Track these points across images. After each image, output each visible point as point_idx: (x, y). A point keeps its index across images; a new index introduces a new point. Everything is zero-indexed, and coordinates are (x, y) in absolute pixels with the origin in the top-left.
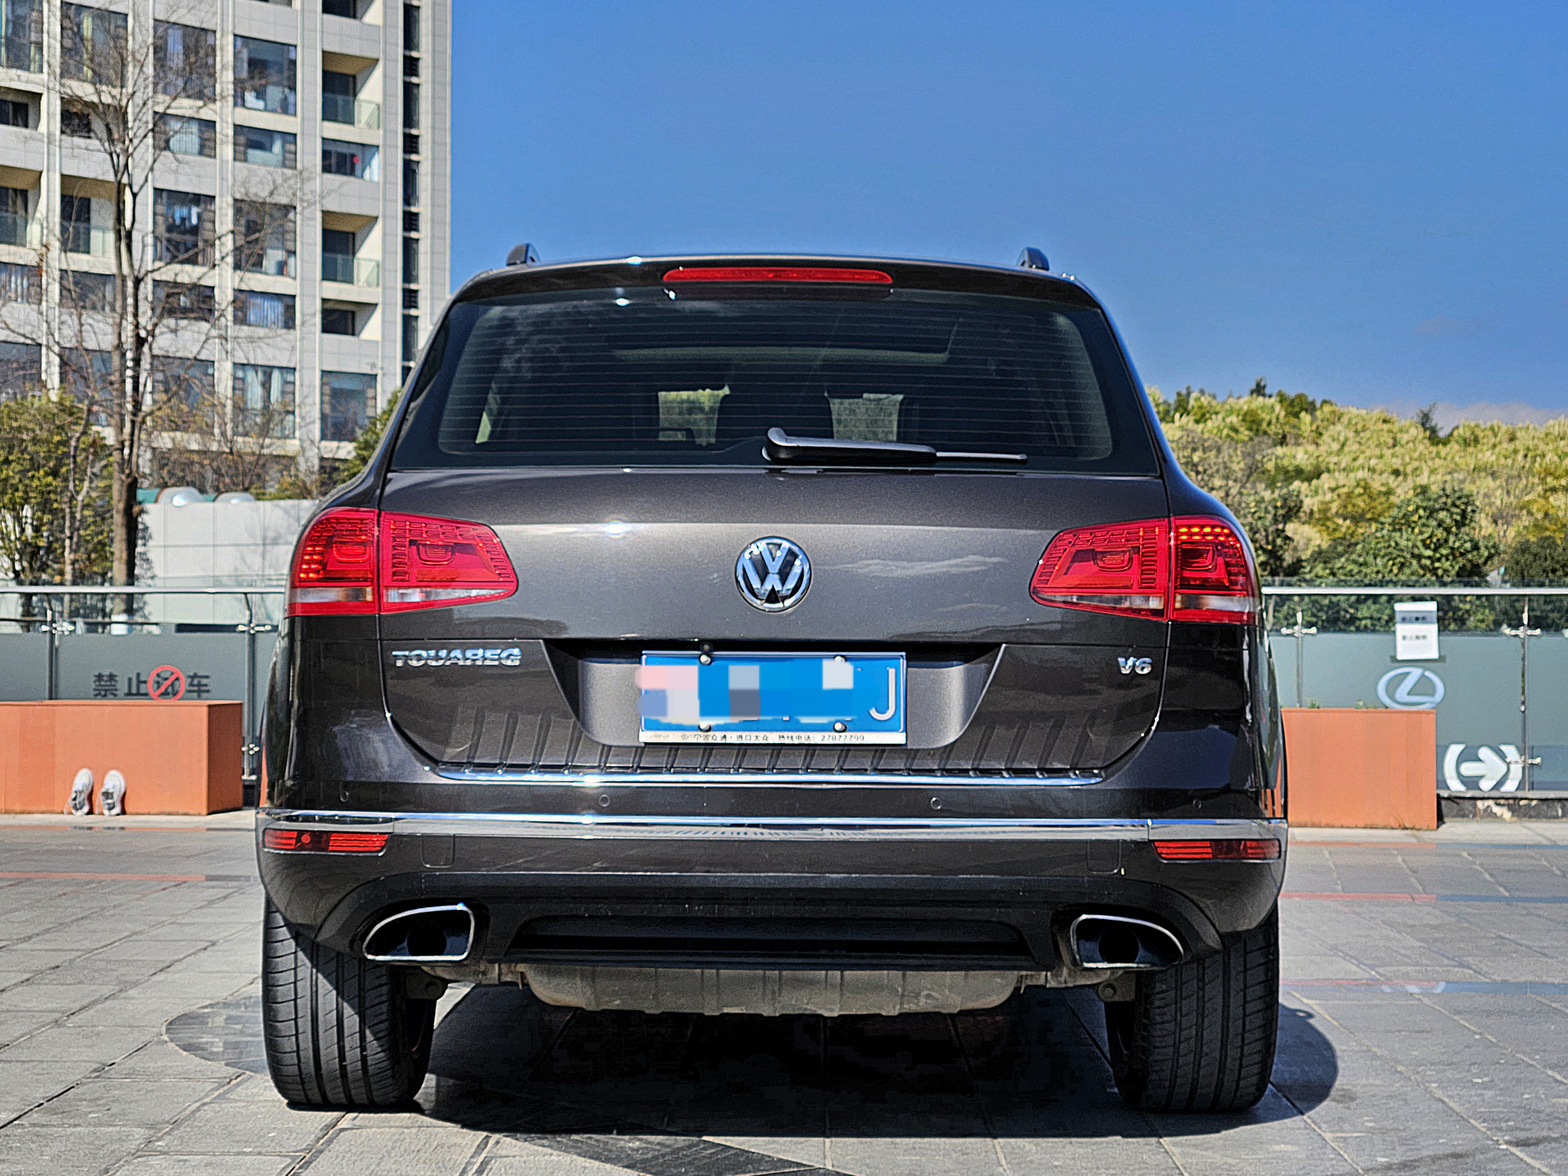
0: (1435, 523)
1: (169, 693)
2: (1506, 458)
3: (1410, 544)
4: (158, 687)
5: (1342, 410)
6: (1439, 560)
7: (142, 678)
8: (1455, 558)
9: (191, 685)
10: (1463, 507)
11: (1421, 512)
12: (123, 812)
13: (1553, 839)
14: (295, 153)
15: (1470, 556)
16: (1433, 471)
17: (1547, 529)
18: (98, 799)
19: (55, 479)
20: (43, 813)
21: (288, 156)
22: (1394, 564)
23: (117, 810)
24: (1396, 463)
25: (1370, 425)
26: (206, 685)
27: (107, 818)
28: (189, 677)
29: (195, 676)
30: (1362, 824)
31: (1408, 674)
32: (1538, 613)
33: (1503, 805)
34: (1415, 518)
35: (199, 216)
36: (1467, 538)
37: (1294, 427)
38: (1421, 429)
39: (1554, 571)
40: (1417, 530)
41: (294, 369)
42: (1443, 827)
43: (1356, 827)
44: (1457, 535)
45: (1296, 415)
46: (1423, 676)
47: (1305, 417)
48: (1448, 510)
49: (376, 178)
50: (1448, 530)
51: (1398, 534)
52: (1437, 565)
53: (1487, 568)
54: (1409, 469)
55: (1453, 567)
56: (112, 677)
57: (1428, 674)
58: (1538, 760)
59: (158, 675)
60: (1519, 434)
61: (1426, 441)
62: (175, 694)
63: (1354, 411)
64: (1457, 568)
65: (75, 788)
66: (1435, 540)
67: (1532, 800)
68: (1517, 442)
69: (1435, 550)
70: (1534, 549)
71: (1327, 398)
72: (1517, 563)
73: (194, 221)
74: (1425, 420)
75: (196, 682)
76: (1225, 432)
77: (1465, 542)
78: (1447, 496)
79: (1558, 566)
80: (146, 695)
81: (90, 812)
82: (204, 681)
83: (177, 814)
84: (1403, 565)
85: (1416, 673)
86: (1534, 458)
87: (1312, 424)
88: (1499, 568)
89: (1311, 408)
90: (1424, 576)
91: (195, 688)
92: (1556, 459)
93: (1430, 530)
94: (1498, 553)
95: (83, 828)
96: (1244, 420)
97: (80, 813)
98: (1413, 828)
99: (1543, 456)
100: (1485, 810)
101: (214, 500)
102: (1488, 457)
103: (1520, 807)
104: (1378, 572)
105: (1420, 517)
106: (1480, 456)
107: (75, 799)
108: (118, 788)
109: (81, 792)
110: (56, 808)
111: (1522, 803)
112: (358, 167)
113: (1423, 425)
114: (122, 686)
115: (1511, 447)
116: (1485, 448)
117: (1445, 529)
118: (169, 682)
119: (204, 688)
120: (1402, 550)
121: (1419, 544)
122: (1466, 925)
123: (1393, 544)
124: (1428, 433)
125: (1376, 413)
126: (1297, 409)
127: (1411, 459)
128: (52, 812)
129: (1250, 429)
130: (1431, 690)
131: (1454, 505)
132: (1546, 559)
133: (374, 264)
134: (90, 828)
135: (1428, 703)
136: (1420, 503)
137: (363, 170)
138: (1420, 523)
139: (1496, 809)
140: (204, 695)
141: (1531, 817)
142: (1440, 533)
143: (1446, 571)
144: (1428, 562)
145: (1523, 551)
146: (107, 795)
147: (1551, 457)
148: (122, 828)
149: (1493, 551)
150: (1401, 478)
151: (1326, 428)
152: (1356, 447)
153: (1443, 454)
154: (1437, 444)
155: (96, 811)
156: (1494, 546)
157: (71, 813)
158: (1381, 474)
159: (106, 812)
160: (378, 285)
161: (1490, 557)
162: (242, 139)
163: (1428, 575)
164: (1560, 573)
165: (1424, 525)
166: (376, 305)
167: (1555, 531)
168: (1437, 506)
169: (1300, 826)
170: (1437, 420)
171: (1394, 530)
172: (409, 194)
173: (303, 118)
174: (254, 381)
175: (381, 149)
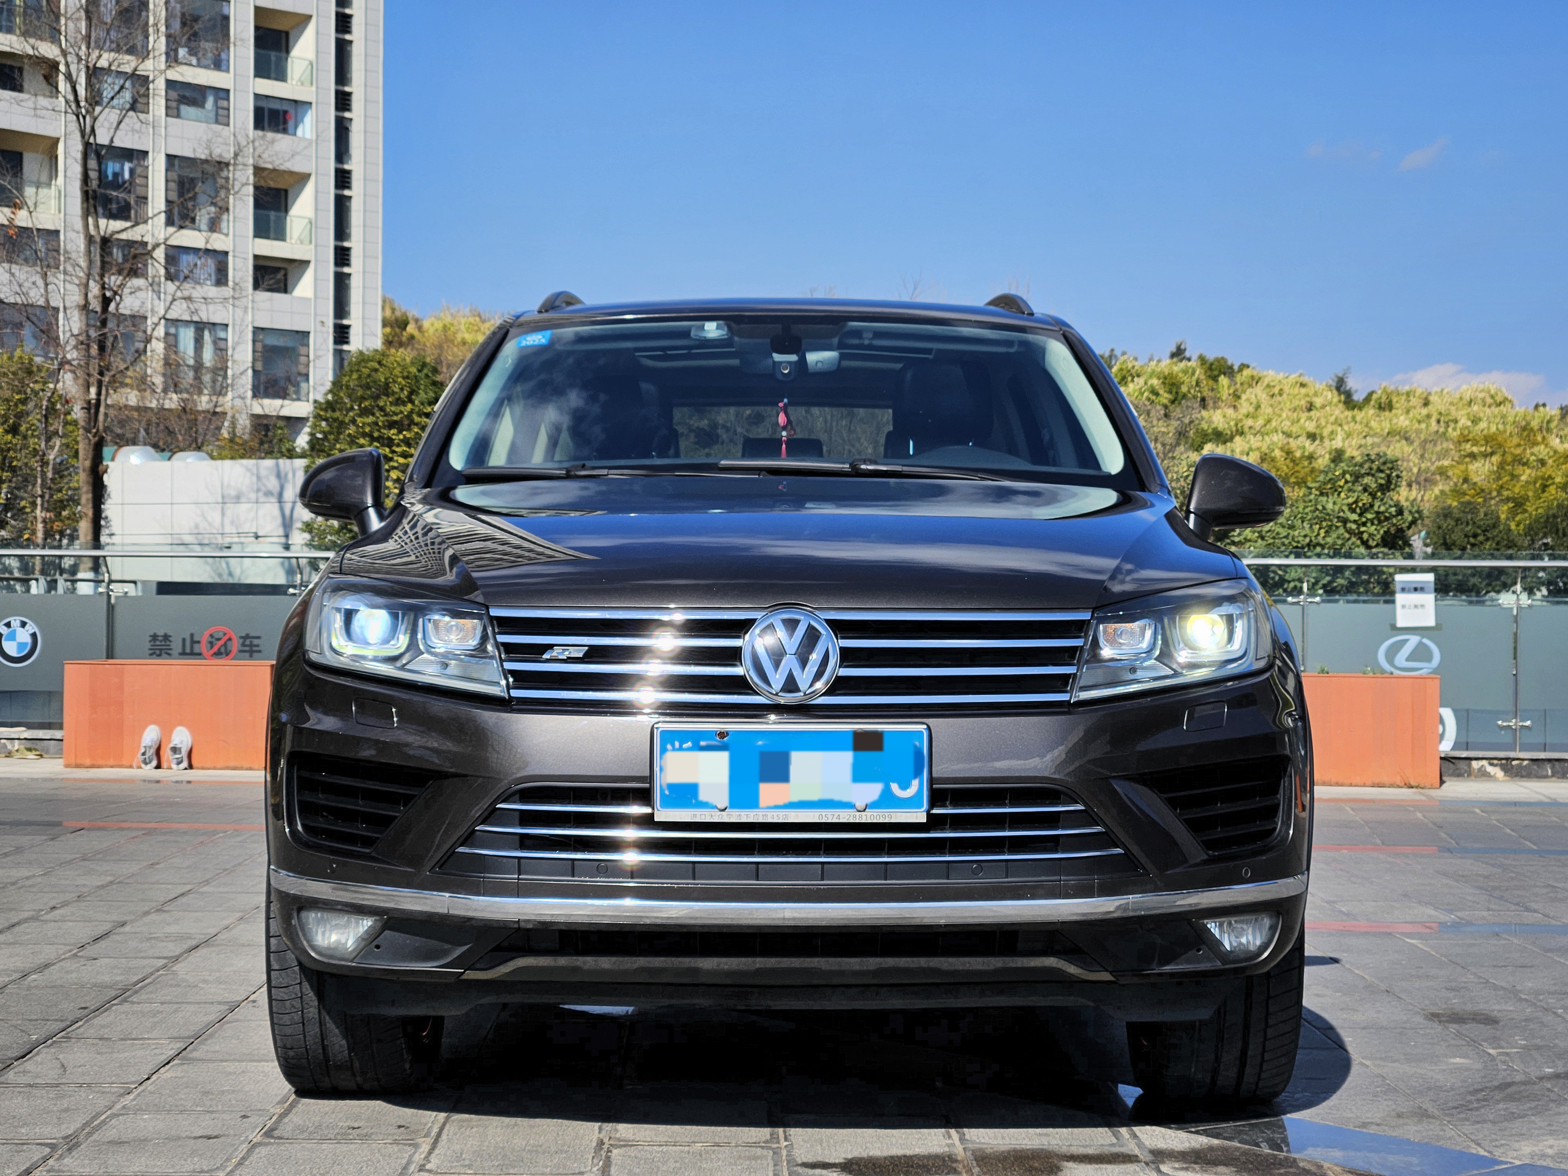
0: (1360, 488)
1: (222, 653)
2: (1419, 422)
3: (1337, 508)
4: (212, 647)
5: (1261, 374)
6: (1364, 524)
7: (196, 639)
8: (1380, 522)
9: (243, 645)
10: (1388, 472)
11: (1348, 477)
12: (191, 766)
13: (1553, 796)
14: (228, 109)
15: (1395, 521)
16: (1349, 435)
17: (1465, 494)
18: (166, 754)
19: (14, 436)
20: (112, 767)
21: (221, 112)
22: (1320, 528)
23: (185, 764)
24: (1311, 427)
25: (1286, 389)
26: (258, 646)
27: (174, 772)
28: (241, 637)
29: (247, 637)
30: (1369, 782)
31: (1406, 641)
32: (1460, 577)
33: (1496, 765)
34: (1342, 483)
35: (132, 171)
36: (1392, 503)
37: (1213, 390)
38: (1335, 392)
39: (1475, 536)
40: (1343, 495)
41: (227, 325)
42: (1445, 785)
43: (1364, 785)
44: (1382, 500)
45: (1215, 379)
46: (1420, 643)
47: (1224, 380)
48: (1373, 475)
49: (308, 135)
50: (1373, 495)
51: (1324, 499)
52: (1363, 529)
53: (1410, 532)
54: (1326, 433)
55: (1378, 531)
56: (166, 637)
57: (1425, 641)
58: (1528, 723)
59: (211, 636)
60: (1432, 398)
61: (1341, 405)
62: (227, 654)
63: (1271, 373)
64: (1382, 532)
65: (143, 744)
66: (1360, 504)
67: (1523, 760)
68: (1430, 407)
69: (1361, 515)
70: (1456, 514)
71: (1245, 362)
72: (1439, 528)
73: (127, 176)
74: (1340, 385)
75: (248, 642)
76: (1146, 394)
77: (1391, 506)
78: (1373, 462)
79: (1479, 531)
80: (200, 654)
81: (158, 767)
82: (256, 642)
83: (241, 768)
84: (1330, 527)
85: (1414, 640)
86: (1447, 424)
87: (1229, 387)
88: (1420, 531)
89: (1229, 371)
90: (1349, 539)
91: (247, 649)
92: (1469, 423)
93: (1356, 494)
94: (1421, 517)
95: (150, 781)
96: (1164, 383)
97: (149, 766)
98: (1417, 787)
99: (1456, 421)
100: (1480, 770)
101: (169, 459)
102: (1403, 421)
103: (1512, 766)
104: (1305, 536)
105: (1346, 482)
106: (1395, 421)
107: (144, 754)
108: (185, 743)
109: (150, 747)
110: (124, 763)
111: (1514, 763)
112: (291, 124)
113: (1338, 389)
114: (176, 647)
115: (1425, 411)
116: (1400, 412)
117: (1370, 494)
118: (222, 642)
119: (255, 649)
120: (1328, 514)
121: (1345, 508)
122: (1513, 875)
123: (1320, 508)
124: (1343, 397)
125: (1293, 377)
126: (1216, 373)
127: (1327, 423)
128: (121, 766)
129: (1170, 392)
130: (1429, 658)
131: (1380, 471)
132: (1468, 524)
133: (306, 221)
134: (158, 782)
135: (1425, 668)
136: (1346, 468)
137: (296, 127)
138: (1346, 487)
139: (1489, 769)
140: (255, 655)
141: (1522, 777)
142: (1366, 498)
143: (1371, 535)
144: (1354, 526)
145: (1446, 516)
146: (175, 750)
147: (1464, 422)
148: (189, 782)
149: (1416, 515)
150: (1317, 442)
151: (1244, 392)
152: (1269, 410)
153: (1358, 418)
154: (1353, 409)
155: (165, 764)
156: (1418, 512)
157: (140, 767)
158: (1297, 437)
159: (174, 766)
160: (311, 242)
161: (1413, 522)
162: (174, 95)
163: (1354, 539)
164: (1481, 538)
165: (1350, 490)
166: (308, 262)
167: (1473, 497)
168: (1363, 471)
169: (1324, 784)
170: (1351, 384)
171: (1322, 494)
172: (342, 150)
173: (235, 74)
174: (187, 337)
175: (314, 105)
